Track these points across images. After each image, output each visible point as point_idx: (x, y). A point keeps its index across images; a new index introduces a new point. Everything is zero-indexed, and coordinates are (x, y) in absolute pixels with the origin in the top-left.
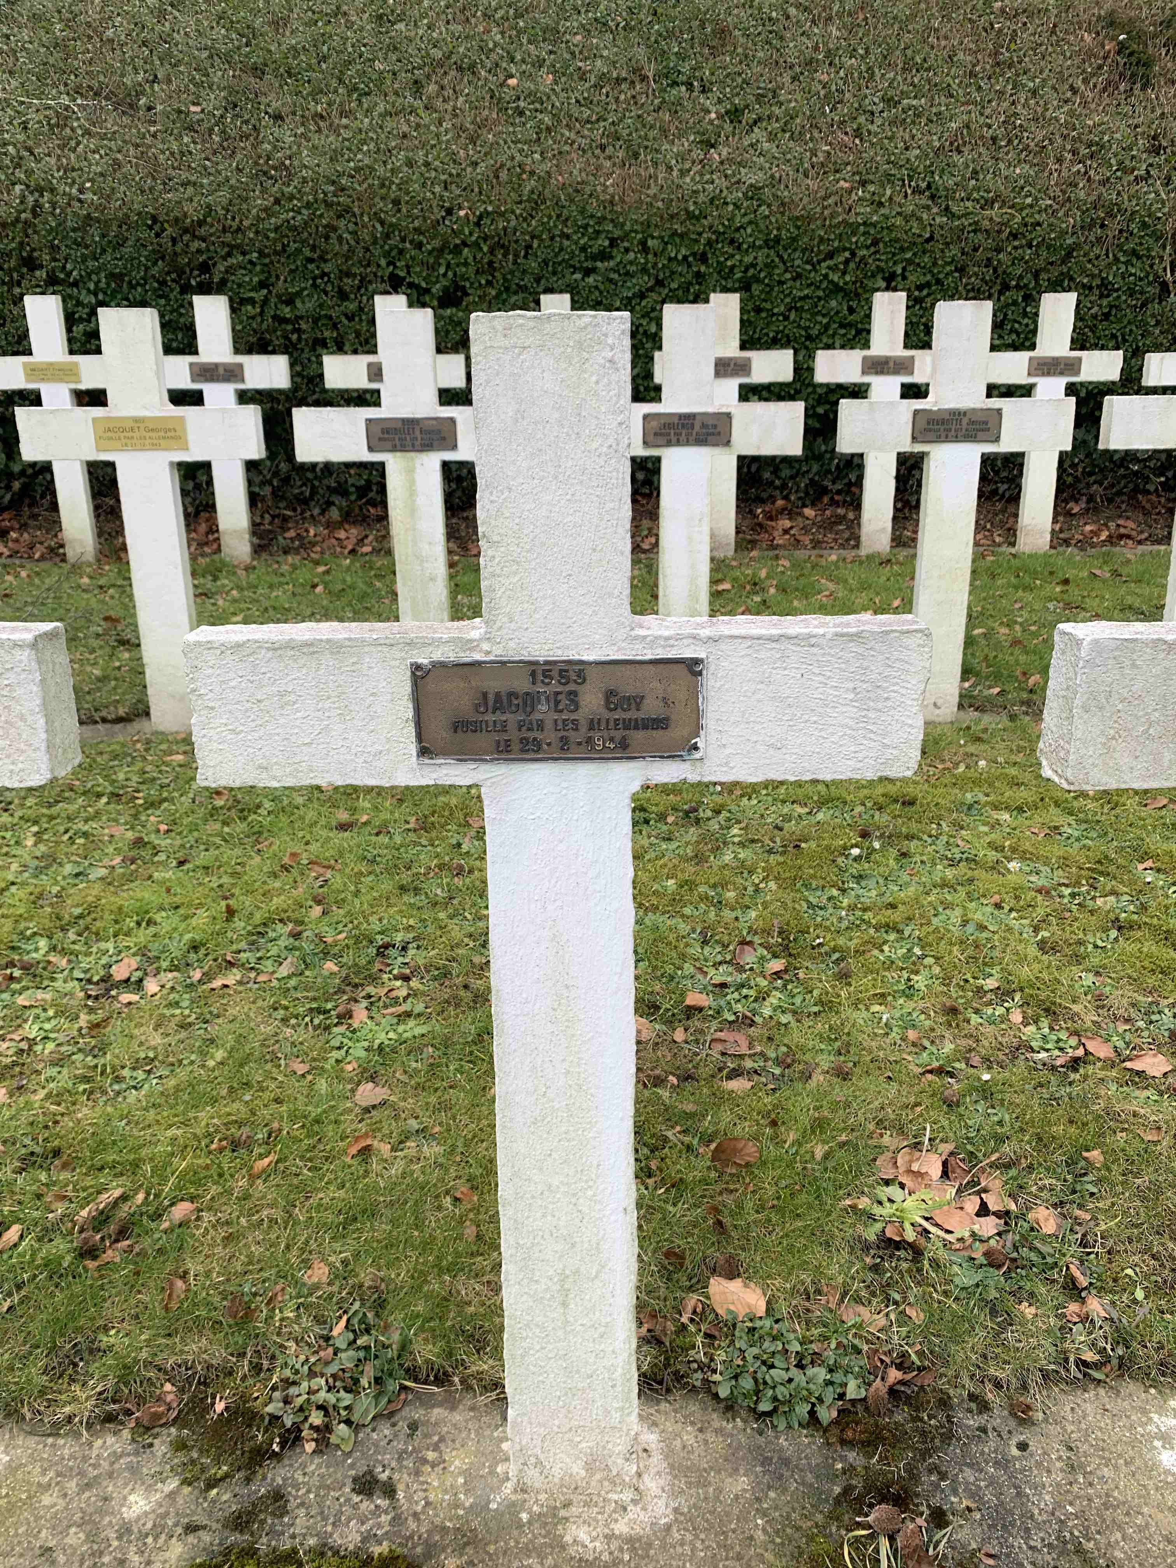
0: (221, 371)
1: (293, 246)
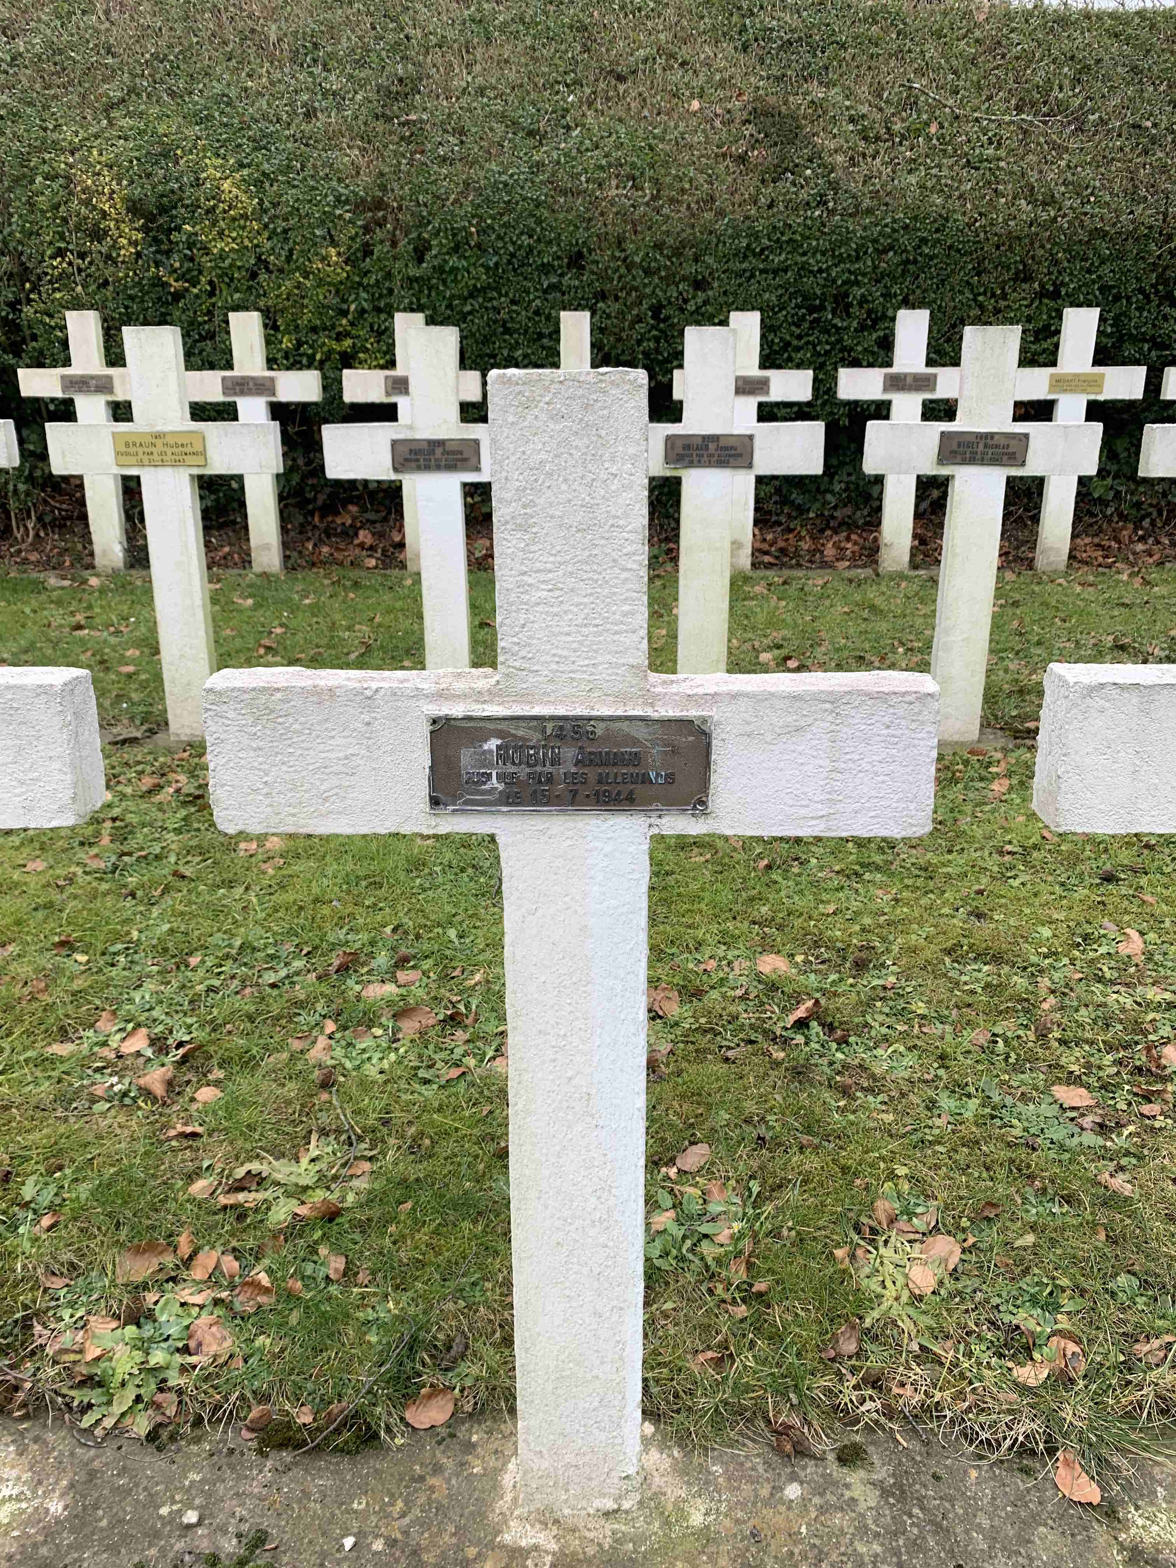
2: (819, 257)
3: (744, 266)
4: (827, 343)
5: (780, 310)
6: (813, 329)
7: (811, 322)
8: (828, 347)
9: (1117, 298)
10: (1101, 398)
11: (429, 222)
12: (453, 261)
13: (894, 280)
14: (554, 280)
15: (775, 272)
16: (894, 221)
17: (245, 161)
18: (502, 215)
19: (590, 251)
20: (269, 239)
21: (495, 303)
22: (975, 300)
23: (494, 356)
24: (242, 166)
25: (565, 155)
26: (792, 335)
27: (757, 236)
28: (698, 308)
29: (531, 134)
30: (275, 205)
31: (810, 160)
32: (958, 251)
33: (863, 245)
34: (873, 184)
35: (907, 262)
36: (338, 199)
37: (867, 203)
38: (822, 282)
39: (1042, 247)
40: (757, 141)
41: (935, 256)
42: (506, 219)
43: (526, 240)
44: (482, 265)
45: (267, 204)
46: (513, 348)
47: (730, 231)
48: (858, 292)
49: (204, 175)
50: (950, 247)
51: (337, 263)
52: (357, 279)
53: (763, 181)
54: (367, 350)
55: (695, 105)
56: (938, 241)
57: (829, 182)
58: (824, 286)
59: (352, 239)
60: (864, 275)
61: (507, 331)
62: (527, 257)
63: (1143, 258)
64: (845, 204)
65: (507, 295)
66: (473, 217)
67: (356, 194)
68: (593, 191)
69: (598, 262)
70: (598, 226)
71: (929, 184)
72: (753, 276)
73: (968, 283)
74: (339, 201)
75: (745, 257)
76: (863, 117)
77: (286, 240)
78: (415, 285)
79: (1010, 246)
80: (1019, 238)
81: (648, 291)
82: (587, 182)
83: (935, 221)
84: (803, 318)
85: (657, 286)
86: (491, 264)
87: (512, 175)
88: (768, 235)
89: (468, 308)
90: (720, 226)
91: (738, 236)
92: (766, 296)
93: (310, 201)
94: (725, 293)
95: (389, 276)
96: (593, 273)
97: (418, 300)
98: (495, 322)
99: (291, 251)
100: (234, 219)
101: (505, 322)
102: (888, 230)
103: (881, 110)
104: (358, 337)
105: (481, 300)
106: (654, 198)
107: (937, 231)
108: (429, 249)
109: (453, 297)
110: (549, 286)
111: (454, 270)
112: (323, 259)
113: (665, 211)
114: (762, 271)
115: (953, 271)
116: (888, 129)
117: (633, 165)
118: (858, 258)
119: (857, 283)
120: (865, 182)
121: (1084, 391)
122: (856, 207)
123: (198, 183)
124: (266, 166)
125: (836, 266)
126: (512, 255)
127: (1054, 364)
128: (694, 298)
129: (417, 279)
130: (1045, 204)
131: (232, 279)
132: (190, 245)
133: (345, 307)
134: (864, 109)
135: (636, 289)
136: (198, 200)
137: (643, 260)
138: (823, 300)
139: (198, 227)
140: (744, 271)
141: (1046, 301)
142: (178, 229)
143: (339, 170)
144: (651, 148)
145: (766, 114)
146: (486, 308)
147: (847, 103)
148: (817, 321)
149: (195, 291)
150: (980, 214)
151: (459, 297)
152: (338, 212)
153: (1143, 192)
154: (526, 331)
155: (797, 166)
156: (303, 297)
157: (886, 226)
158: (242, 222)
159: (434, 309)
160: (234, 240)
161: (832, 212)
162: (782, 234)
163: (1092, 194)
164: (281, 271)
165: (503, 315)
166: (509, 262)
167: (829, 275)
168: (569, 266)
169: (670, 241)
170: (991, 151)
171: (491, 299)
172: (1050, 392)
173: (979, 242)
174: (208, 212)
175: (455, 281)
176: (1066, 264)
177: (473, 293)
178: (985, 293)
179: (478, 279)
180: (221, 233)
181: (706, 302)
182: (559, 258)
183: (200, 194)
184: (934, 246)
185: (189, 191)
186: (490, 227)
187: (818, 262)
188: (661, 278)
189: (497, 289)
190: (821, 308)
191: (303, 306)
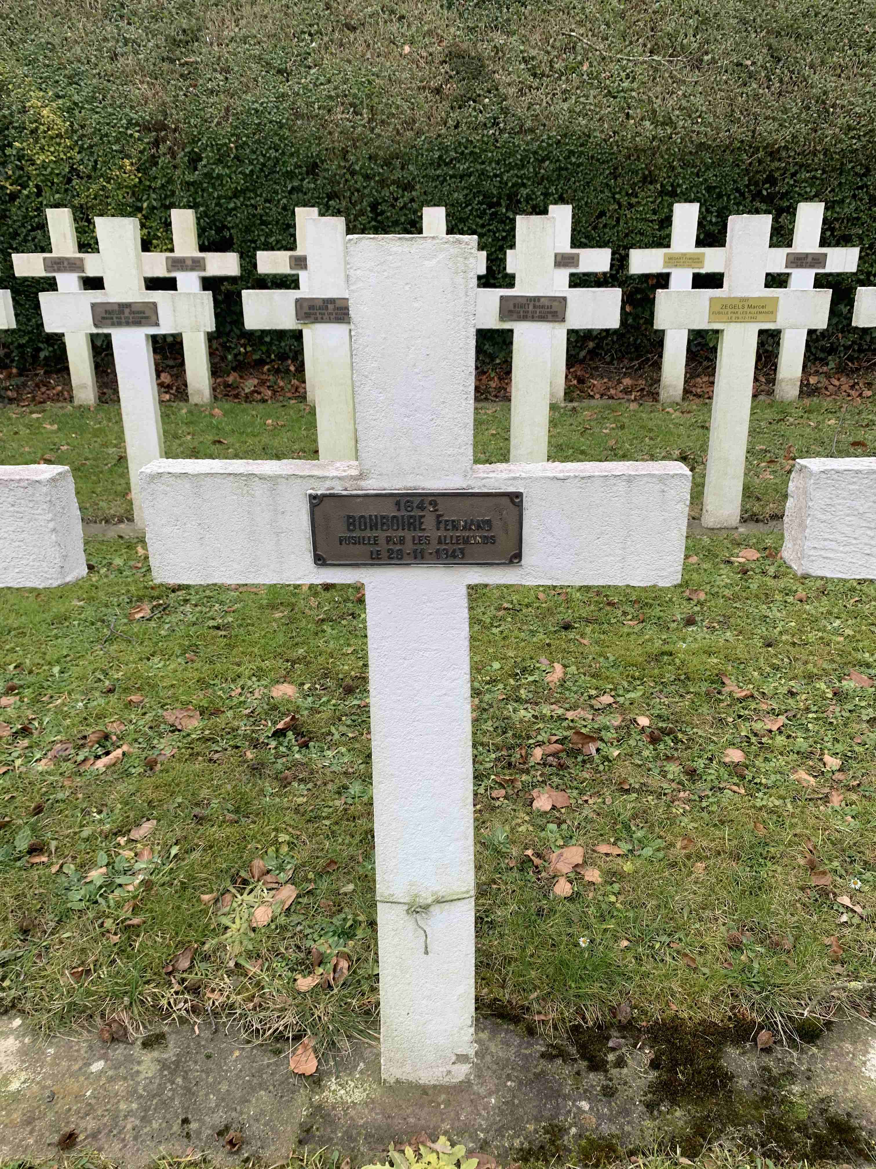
0: (809, 259)
1: (850, 166)
2: (494, 165)
3: (438, 172)
4: (504, 231)
5: (467, 206)
6: (493, 220)
7: (491, 215)
8: (504, 234)
9: (720, 196)
10: (703, 271)
11: (200, 140)
12: (218, 170)
13: (551, 182)
14: (296, 184)
15: (462, 177)
16: (549, 138)
17: (61, 93)
18: (254, 134)
19: (322, 162)
20: (79, 153)
21: (253, 202)
22: (614, 198)
23: (255, 242)
24: (59, 97)
25: (304, 88)
26: (477, 225)
27: (446, 149)
28: (405, 205)
29: (280, 72)
30: (83, 127)
31: (489, 91)
32: (598, 160)
33: (526, 156)
34: (534, 110)
35: (560, 169)
36: (130, 122)
37: (529, 124)
38: (498, 184)
39: (662, 157)
40: (451, 77)
41: (581, 164)
42: (257, 137)
43: (273, 153)
44: (240, 173)
45: (76, 126)
46: (267, 236)
47: (426, 146)
48: (524, 192)
49: (29, 104)
50: (593, 157)
51: (131, 171)
52: (148, 183)
53: (452, 108)
54: (159, 238)
55: (407, 49)
56: (582, 153)
57: (502, 108)
58: (500, 187)
59: (141, 152)
60: (529, 179)
61: (264, 223)
62: (275, 166)
63: (738, 165)
64: (512, 125)
65: (261, 196)
66: (232, 135)
67: (143, 119)
68: (323, 116)
69: (328, 170)
70: (327, 143)
71: (577, 110)
72: (445, 180)
73: (607, 185)
74: (130, 123)
75: (439, 166)
76: (533, 58)
77: (92, 153)
78: (192, 188)
79: (638, 157)
80: (645, 151)
81: (366, 191)
82: (319, 108)
83: (580, 137)
84: (484, 212)
85: (373, 188)
86: (247, 172)
87: (262, 103)
88: (455, 149)
89: (231, 205)
90: (419, 142)
91: (432, 150)
92: (456, 195)
93: (108, 124)
94: (425, 193)
95: (170, 181)
96: (325, 178)
97: (194, 199)
98: (254, 216)
99: (96, 162)
100: (52, 138)
101: (261, 216)
102: (544, 144)
103: (548, 53)
104: (151, 228)
105: (242, 199)
106: (370, 121)
107: (582, 145)
108: (201, 159)
109: (219, 197)
110: (293, 188)
111: (219, 177)
112: (121, 167)
113: (377, 131)
114: (451, 177)
115: (595, 176)
116: (552, 66)
117: (355, 96)
118: (523, 166)
119: (524, 185)
120: (529, 108)
121: (689, 266)
122: (521, 127)
123: (24, 111)
124: (76, 98)
125: (508, 172)
126: (264, 165)
127: (669, 246)
128: (403, 197)
129: (193, 184)
130: (663, 124)
131: (53, 183)
132: (20, 158)
133: (139, 204)
134: (533, 53)
135: (358, 191)
136: (24, 123)
137: (361, 169)
138: (500, 198)
139: (25, 144)
140: (438, 176)
141: (666, 198)
142: (10, 145)
143: (131, 100)
144: (370, 83)
145: (459, 56)
146: (247, 206)
147: (522, 48)
148: (494, 214)
149: (25, 192)
150: (614, 133)
151: (225, 197)
152: (129, 132)
153: (737, 115)
154: (277, 222)
155: (479, 96)
156: (107, 197)
157: (543, 141)
158: (58, 140)
159: (207, 206)
160: (52, 153)
161: (501, 131)
162: (466, 148)
163: (700, 117)
164: (89, 177)
165: (259, 211)
166: (262, 170)
167: (502, 178)
168: (308, 173)
169: (381, 153)
170: (626, 84)
171: (250, 198)
172: (664, 267)
173: (613, 153)
174: (32, 132)
175: (221, 185)
176: (680, 170)
177: (236, 194)
178: (619, 193)
179: (238, 183)
180: (42, 149)
181: (412, 200)
182: (300, 167)
183: (25, 118)
184: (579, 157)
185: (17, 116)
186: (245, 143)
187: (493, 169)
188: (375, 182)
189: (254, 191)
190: (499, 204)
191: (108, 204)
